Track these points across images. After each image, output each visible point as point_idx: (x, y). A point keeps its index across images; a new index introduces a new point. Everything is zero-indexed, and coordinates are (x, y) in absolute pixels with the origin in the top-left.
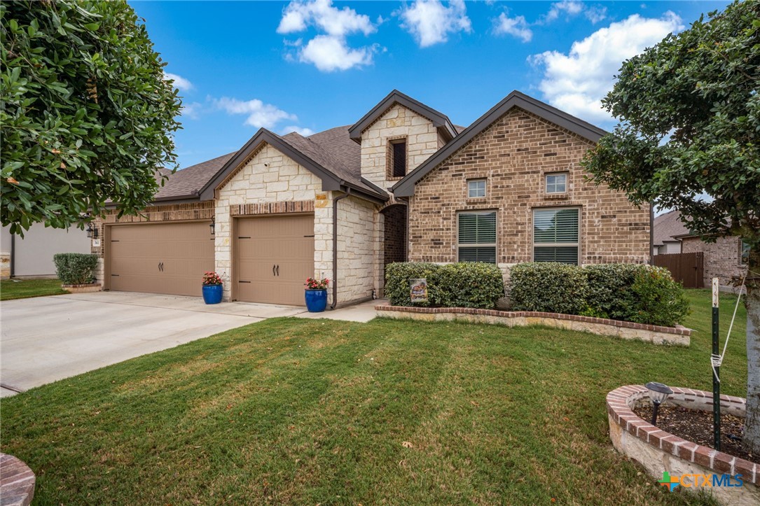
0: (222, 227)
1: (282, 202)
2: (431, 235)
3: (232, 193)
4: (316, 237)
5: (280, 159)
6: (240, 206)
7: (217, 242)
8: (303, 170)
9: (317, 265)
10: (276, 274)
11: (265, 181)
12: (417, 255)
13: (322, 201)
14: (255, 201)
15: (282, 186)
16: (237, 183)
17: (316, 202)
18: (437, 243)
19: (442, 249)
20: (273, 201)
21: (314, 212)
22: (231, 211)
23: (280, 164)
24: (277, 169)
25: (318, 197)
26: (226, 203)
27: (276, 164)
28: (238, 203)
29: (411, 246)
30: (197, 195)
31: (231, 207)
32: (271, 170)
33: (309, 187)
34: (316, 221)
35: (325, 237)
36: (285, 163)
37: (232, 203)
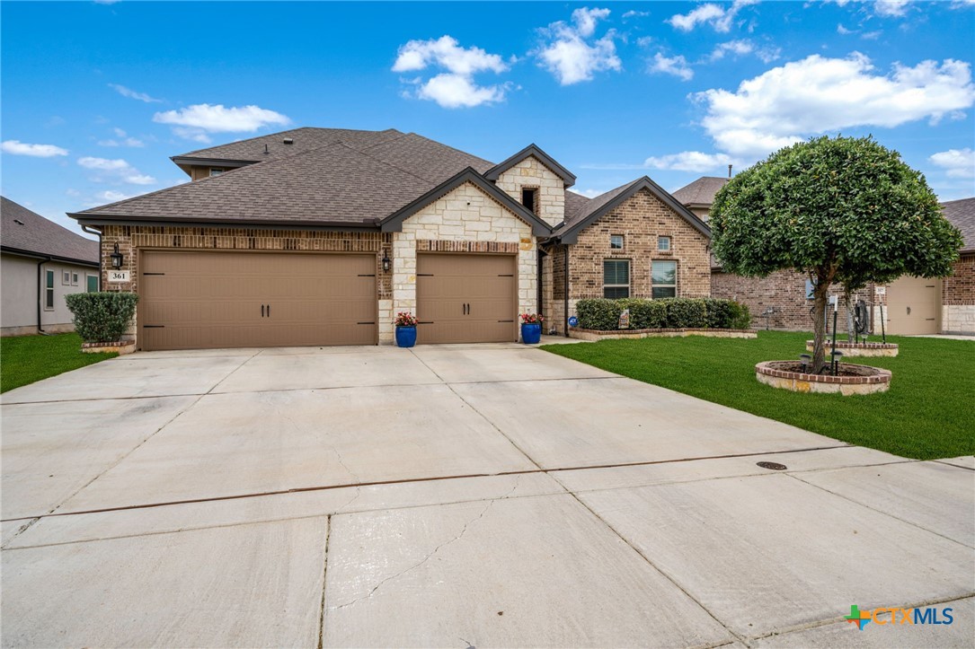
0: (405, 263)
1: (483, 242)
2: (586, 277)
3: (420, 227)
4: (520, 277)
5: (481, 199)
6: (430, 241)
7: (396, 278)
8: (506, 214)
9: (521, 302)
10: (466, 312)
11: (464, 218)
12: (576, 293)
13: (527, 245)
14: (451, 238)
15: (484, 226)
16: (427, 217)
17: (521, 245)
18: (591, 283)
19: (595, 289)
20: (474, 239)
21: (518, 253)
22: (417, 246)
23: (481, 204)
24: (478, 209)
25: (523, 241)
26: (411, 237)
27: (475, 204)
28: (429, 238)
29: (571, 286)
30: (378, 225)
31: (418, 242)
32: (470, 208)
33: (513, 230)
34: (520, 261)
35: (529, 277)
36: (487, 204)
37: (419, 238)
